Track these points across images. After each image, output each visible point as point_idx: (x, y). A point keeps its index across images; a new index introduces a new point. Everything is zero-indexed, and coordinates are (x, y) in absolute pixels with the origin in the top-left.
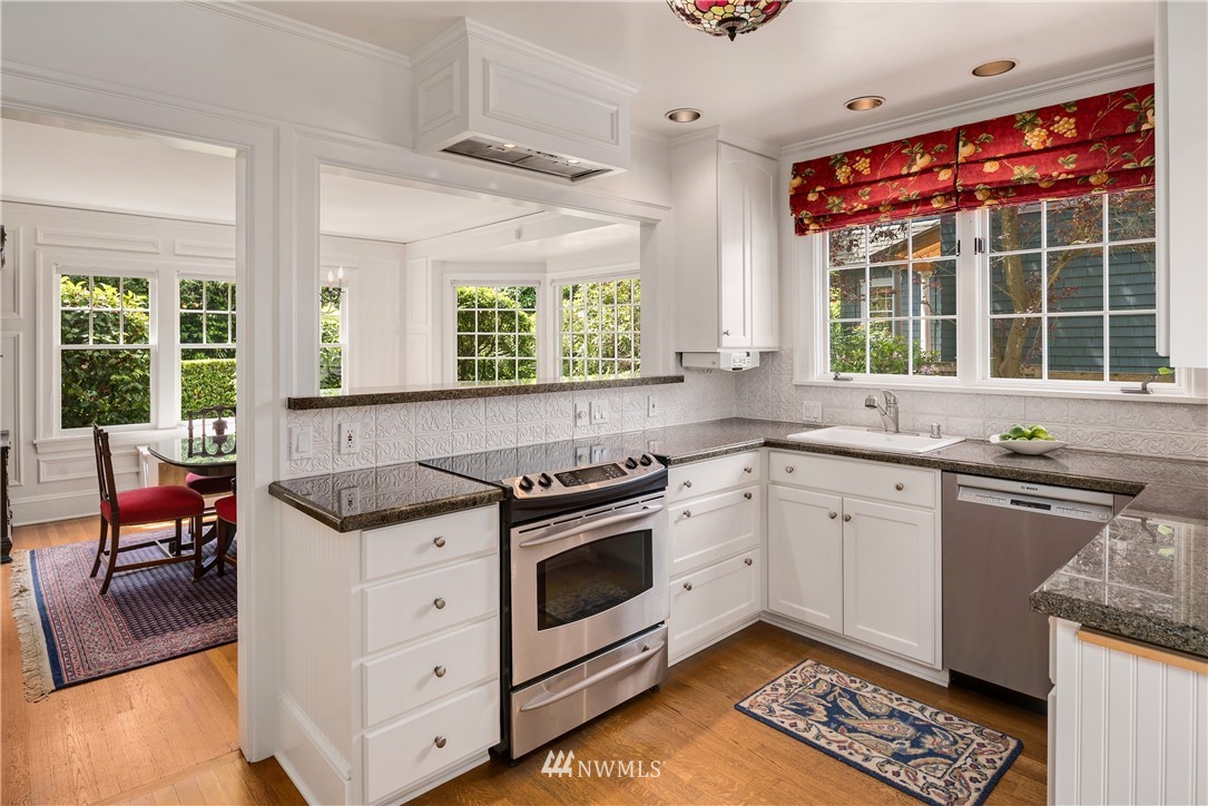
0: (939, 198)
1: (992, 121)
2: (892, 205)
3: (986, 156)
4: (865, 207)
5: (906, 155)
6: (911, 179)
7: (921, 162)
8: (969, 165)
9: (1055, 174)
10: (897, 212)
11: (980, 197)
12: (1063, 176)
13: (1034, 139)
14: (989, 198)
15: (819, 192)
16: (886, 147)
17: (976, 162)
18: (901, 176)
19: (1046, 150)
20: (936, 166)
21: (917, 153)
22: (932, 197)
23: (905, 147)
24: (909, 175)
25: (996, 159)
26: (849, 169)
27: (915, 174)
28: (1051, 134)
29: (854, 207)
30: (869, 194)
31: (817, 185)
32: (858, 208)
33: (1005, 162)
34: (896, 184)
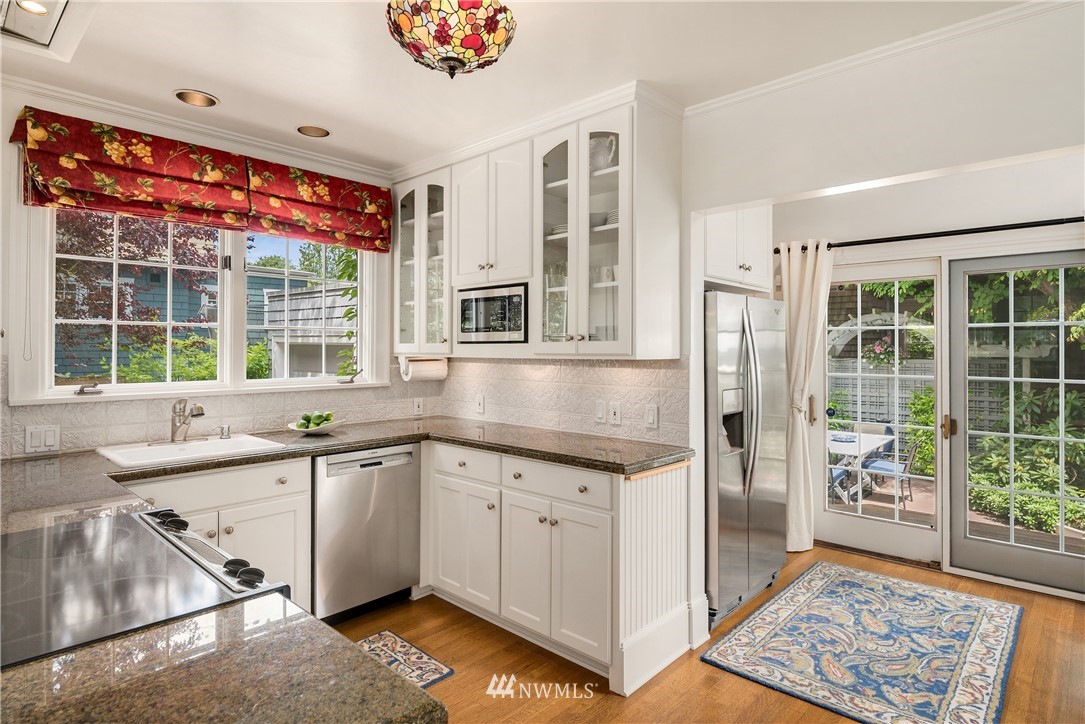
0: (230, 215)
1: (271, 163)
2: (180, 207)
3: (271, 192)
4: (150, 199)
5: (194, 161)
6: (202, 187)
7: (213, 176)
8: (258, 195)
9: (320, 224)
10: (187, 216)
11: (265, 224)
12: (324, 228)
13: (304, 192)
14: (272, 228)
15: (78, 161)
16: (172, 144)
17: (263, 194)
18: (191, 181)
19: (312, 204)
20: (227, 184)
21: (206, 164)
22: (226, 212)
23: (194, 153)
24: (200, 182)
25: (278, 197)
26: (122, 149)
27: (206, 184)
28: (315, 193)
29: (134, 195)
30: (152, 186)
31: (77, 151)
32: (140, 198)
33: (284, 202)
34: (185, 187)
